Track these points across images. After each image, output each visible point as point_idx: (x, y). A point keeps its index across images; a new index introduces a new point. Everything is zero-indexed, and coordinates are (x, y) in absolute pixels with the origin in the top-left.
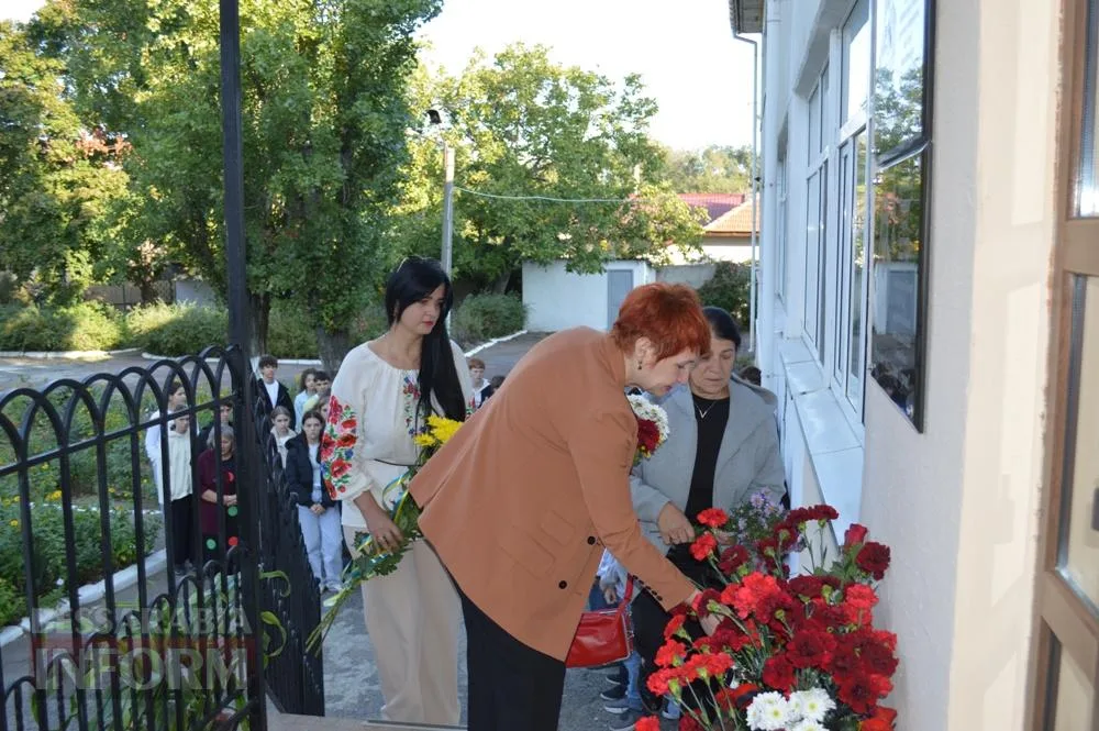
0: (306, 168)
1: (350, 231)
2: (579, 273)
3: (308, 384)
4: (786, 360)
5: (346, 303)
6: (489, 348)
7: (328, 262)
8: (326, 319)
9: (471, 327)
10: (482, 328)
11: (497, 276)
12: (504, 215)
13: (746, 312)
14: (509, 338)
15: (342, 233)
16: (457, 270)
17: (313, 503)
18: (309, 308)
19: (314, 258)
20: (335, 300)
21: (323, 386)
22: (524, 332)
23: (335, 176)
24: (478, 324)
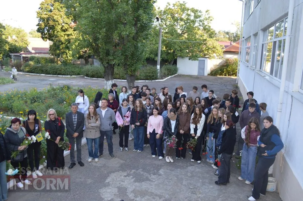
0: (124, 29)
1: (136, 48)
2: (192, 60)
5: (134, 68)
6: (169, 79)
7: (130, 56)
8: (129, 72)
9: (164, 73)
11: (171, 60)
12: (174, 45)
13: (236, 72)
14: (173, 76)
15: (134, 48)
16: (161, 58)
18: (124, 69)
19: (126, 55)
20: (131, 67)
22: (177, 74)
23: (133, 31)
24: (166, 72)
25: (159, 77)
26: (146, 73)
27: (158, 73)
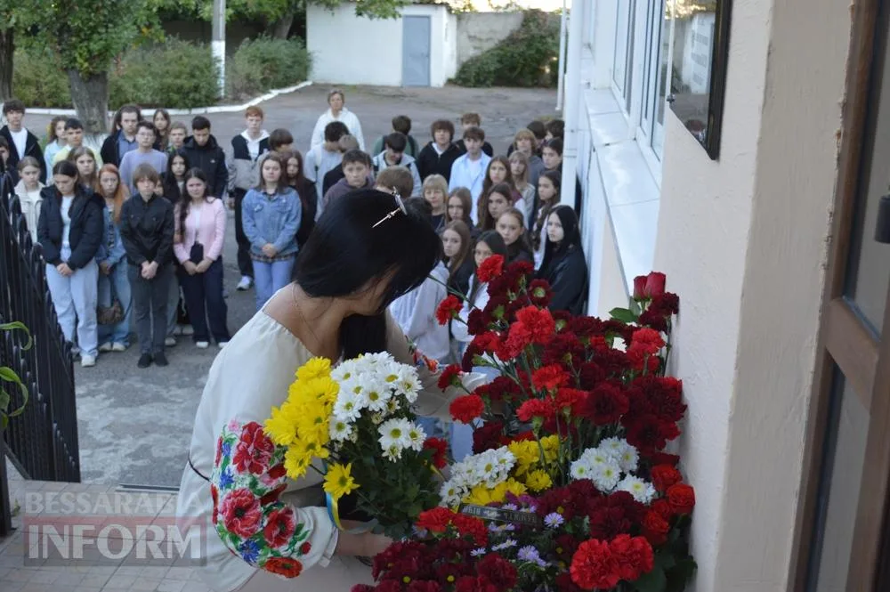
2: (371, 17)
3: (60, 132)
4: (591, 111)
5: (102, 42)
6: (269, 101)
8: (80, 60)
9: (248, 77)
10: (261, 77)
11: (278, 19)
13: (555, 66)
14: (292, 89)
17: (61, 262)
18: (59, 48)
20: (89, 39)
21: (74, 135)
22: (309, 83)
24: (257, 72)
25: (223, 94)
26: (162, 77)
27: (216, 77)
